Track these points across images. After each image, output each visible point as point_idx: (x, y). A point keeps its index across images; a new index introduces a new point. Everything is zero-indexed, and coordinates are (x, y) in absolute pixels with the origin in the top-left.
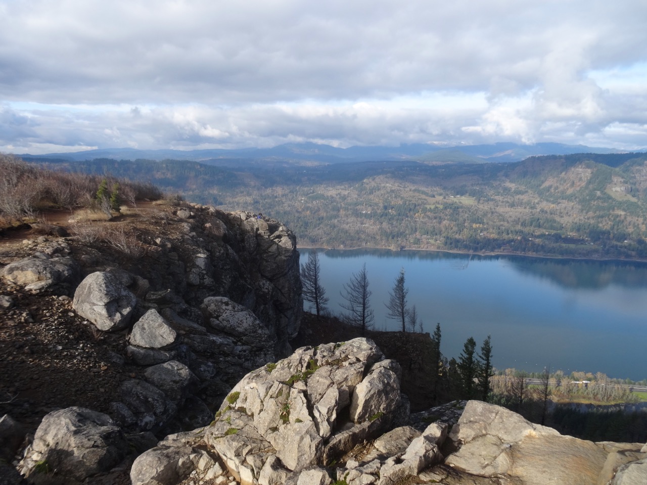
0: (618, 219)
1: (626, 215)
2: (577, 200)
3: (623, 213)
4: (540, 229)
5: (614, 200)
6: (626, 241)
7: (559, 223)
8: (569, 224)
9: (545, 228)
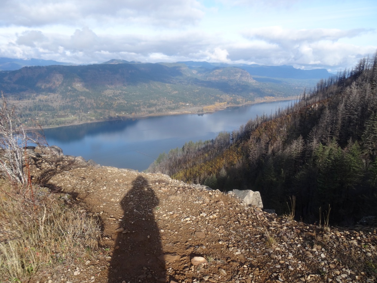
0: (82, 101)
1: (85, 99)
2: (59, 92)
3: (84, 98)
4: (42, 111)
5: (78, 91)
6: (88, 113)
7: (52, 107)
8: (57, 107)
9: (44, 111)
